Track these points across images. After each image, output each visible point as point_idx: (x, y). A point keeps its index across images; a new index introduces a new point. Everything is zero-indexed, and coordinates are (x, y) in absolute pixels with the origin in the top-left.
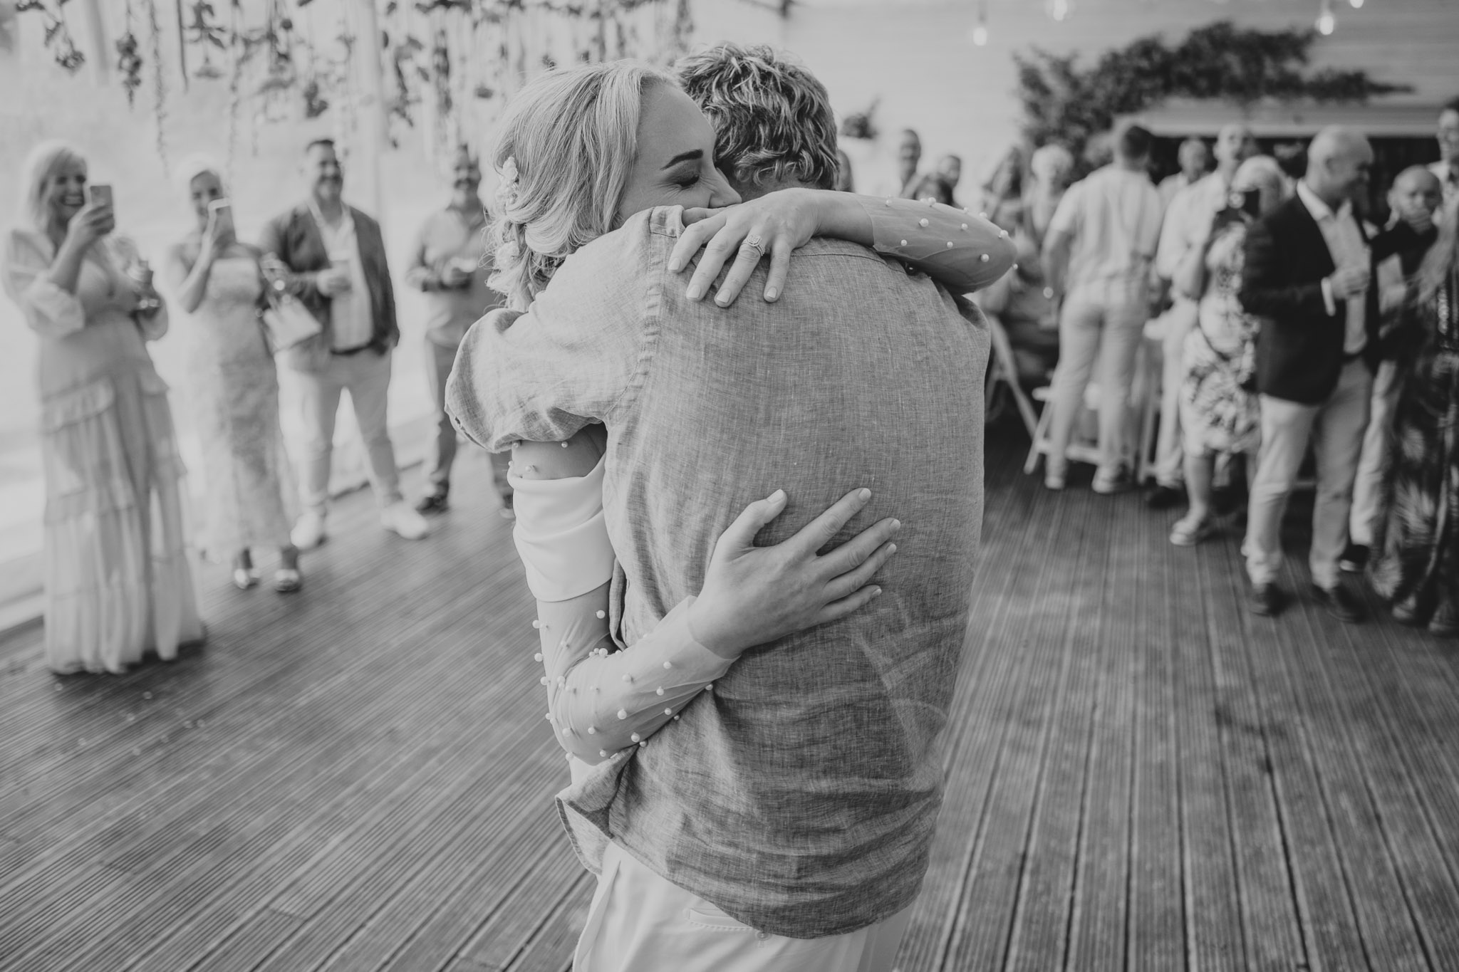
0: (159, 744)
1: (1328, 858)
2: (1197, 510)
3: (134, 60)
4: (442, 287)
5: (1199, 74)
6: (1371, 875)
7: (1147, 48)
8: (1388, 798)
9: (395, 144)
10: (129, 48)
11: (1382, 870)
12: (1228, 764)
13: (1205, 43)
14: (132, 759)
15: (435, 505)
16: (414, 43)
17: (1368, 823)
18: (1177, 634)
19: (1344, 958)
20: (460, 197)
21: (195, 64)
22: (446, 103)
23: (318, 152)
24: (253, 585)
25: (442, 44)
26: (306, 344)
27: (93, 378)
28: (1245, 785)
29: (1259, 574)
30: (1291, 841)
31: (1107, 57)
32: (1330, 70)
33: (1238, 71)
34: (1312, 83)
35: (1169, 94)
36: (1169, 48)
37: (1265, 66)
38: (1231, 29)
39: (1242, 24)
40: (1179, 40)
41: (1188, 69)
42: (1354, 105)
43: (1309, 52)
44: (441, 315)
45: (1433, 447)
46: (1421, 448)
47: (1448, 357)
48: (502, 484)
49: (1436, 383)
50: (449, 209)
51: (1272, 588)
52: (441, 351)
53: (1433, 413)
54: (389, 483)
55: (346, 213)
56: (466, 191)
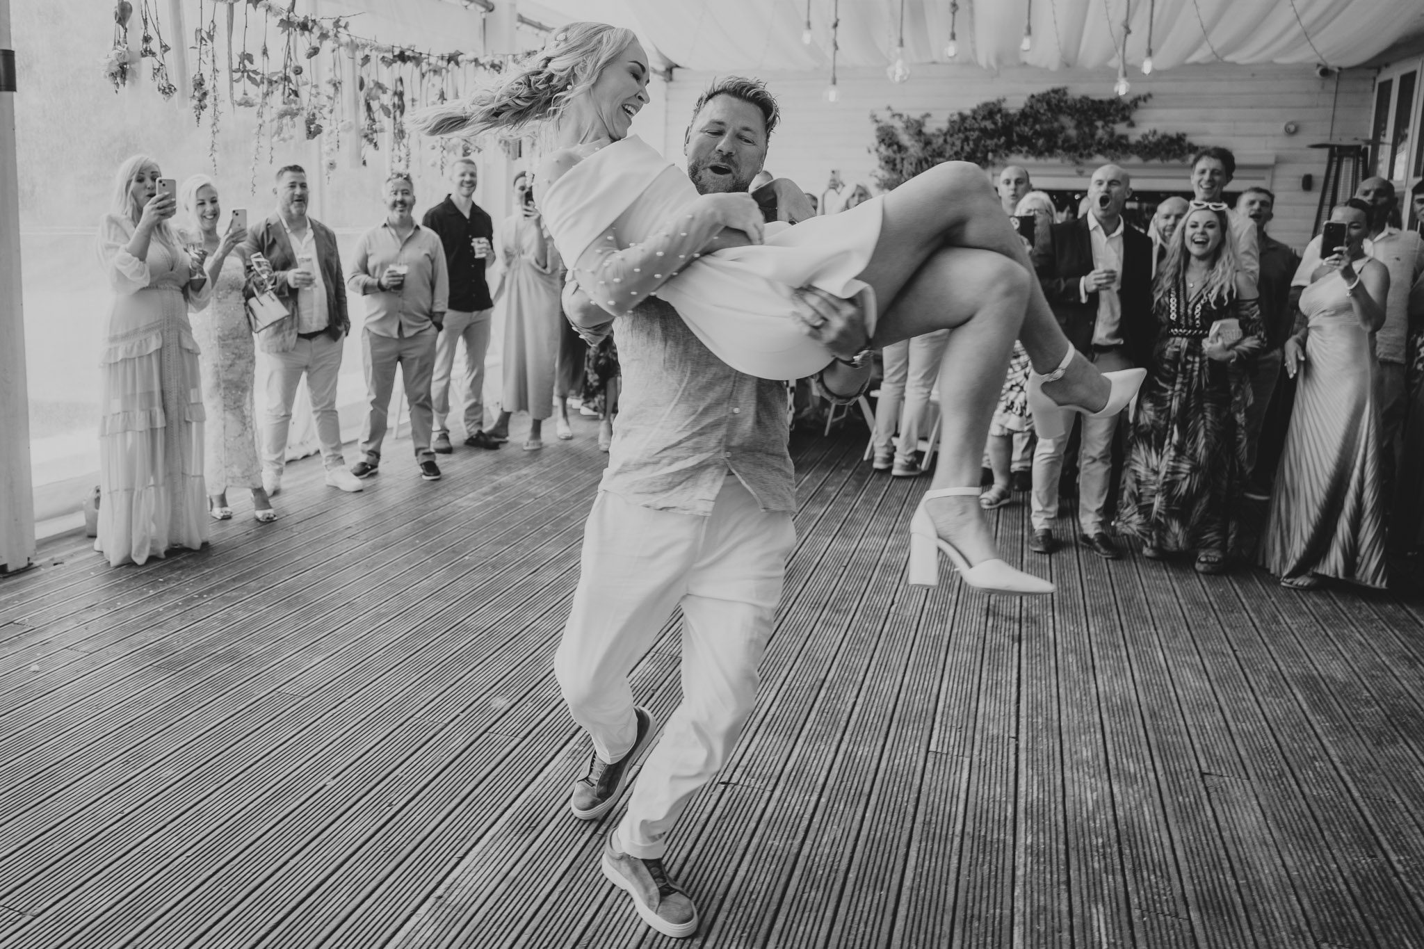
0: (176, 606)
1: (1049, 686)
3: (202, 92)
4: (380, 288)
5: (1038, 134)
6: (1078, 695)
7: (991, 111)
8: (1104, 657)
9: (364, 163)
10: (199, 84)
11: (1086, 692)
13: (1043, 108)
14: (159, 614)
15: (367, 470)
16: (379, 86)
20: (395, 216)
21: (238, 96)
22: (400, 134)
23: (289, 177)
24: (227, 518)
25: (400, 88)
26: (279, 325)
27: (148, 329)
28: (998, 649)
29: (1039, 523)
30: (1024, 677)
31: (956, 118)
32: (1155, 132)
33: (1072, 132)
34: (1138, 142)
35: (1012, 152)
36: (1012, 111)
37: (1097, 128)
38: (1065, 94)
39: (1078, 90)
40: (1021, 105)
41: (1027, 129)
42: (1176, 162)
43: (1136, 116)
44: (377, 312)
45: (1162, 412)
46: (1152, 413)
47: (1178, 339)
48: (425, 454)
49: (1168, 361)
50: (385, 225)
51: (1048, 533)
52: (378, 341)
53: (1164, 385)
54: (333, 449)
55: (309, 225)
56: (401, 211)
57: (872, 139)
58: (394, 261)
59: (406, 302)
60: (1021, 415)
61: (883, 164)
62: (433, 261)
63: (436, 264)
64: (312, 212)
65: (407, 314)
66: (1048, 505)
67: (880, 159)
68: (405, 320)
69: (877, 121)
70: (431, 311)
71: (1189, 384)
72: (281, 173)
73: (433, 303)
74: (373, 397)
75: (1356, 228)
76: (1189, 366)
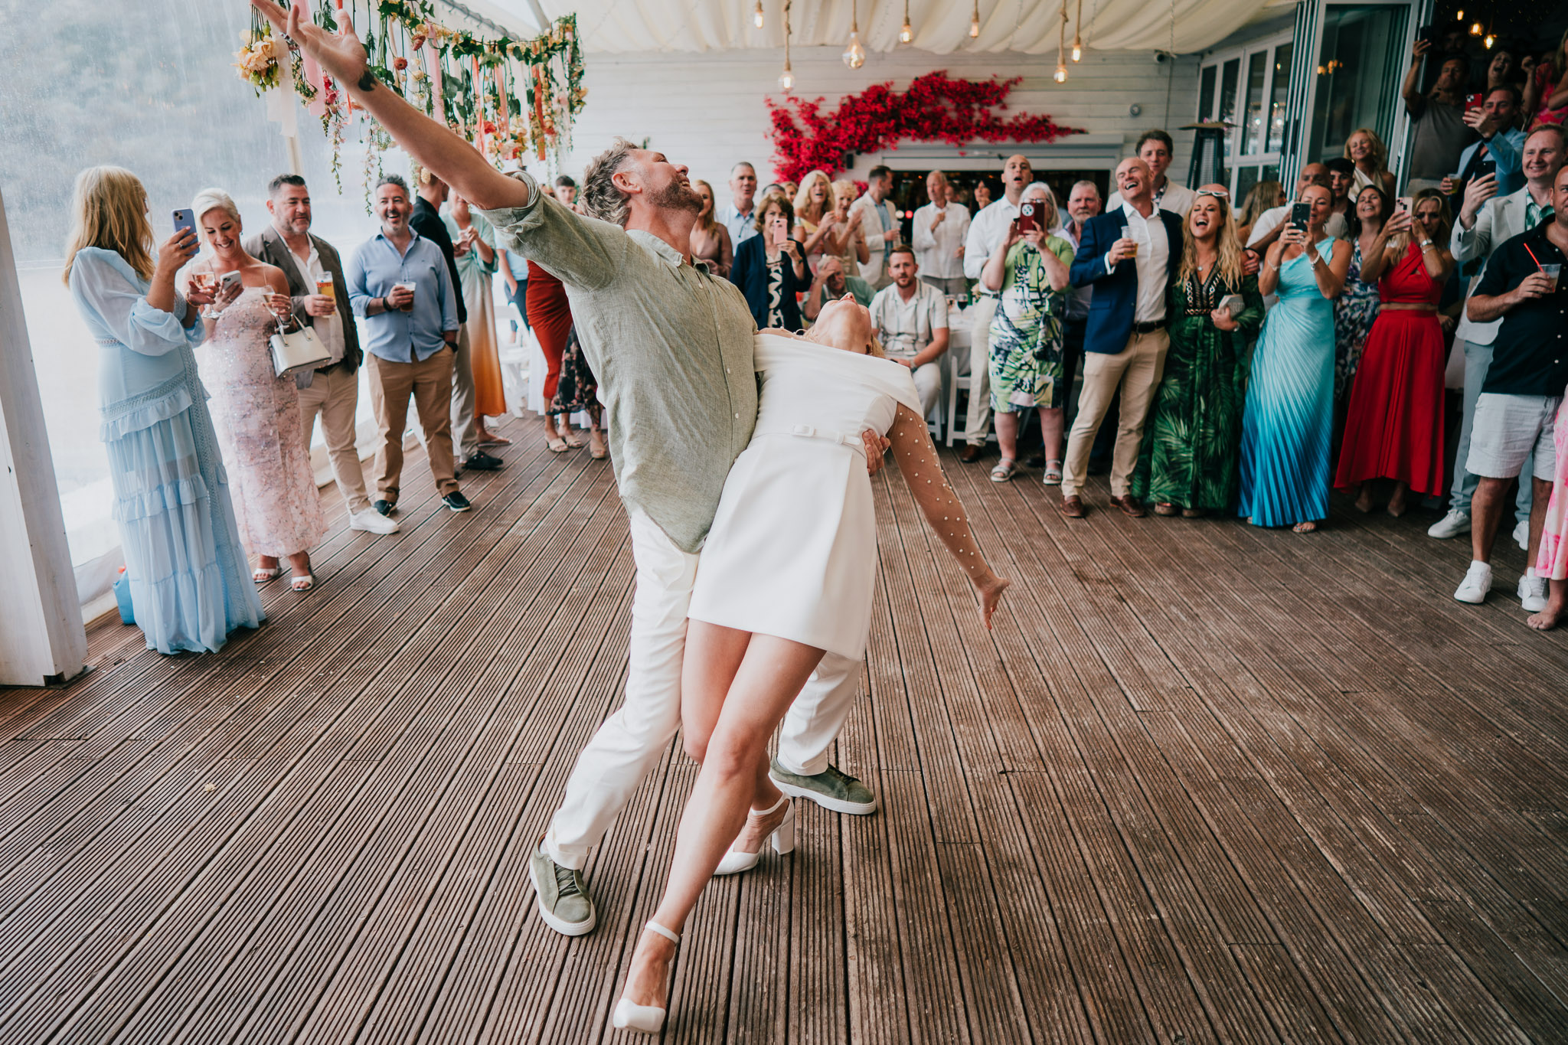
1: (1179, 638)
2: (1006, 457)
4: (387, 308)
5: (923, 117)
6: (1206, 643)
7: (878, 93)
8: (1198, 605)
11: (1210, 639)
12: (1097, 601)
13: (926, 91)
15: (389, 507)
17: (1193, 618)
18: (1027, 535)
19: (1208, 680)
23: (287, 190)
28: (1113, 610)
29: (1068, 491)
30: (1154, 633)
31: (846, 101)
32: (1025, 115)
33: (953, 115)
34: (1011, 124)
35: (901, 134)
36: (899, 94)
37: (973, 110)
38: (945, 77)
39: (955, 74)
40: (906, 88)
41: (913, 112)
42: (1044, 142)
43: (1008, 99)
44: (385, 335)
45: (1186, 385)
46: (1178, 388)
47: (1195, 318)
48: (448, 485)
49: (1187, 339)
50: (380, 237)
51: (1077, 500)
52: (387, 368)
53: (1187, 362)
54: (358, 490)
55: (311, 244)
56: (395, 222)
57: (769, 124)
58: (397, 278)
59: (416, 322)
60: (1029, 392)
61: (780, 148)
62: (438, 275)
63: (441, 277)
64: (314, 230)
65: (419, 335)
66: (1079, 474)
67: (776, 144)
68: (418, 342)
69: (771, 105)
70: (442, 329)
71: (1208, 358)
72: (276, 184)
73: (443, 320)
74: (387, 429)
75: (1322, 203)
76: (1206, 342)
